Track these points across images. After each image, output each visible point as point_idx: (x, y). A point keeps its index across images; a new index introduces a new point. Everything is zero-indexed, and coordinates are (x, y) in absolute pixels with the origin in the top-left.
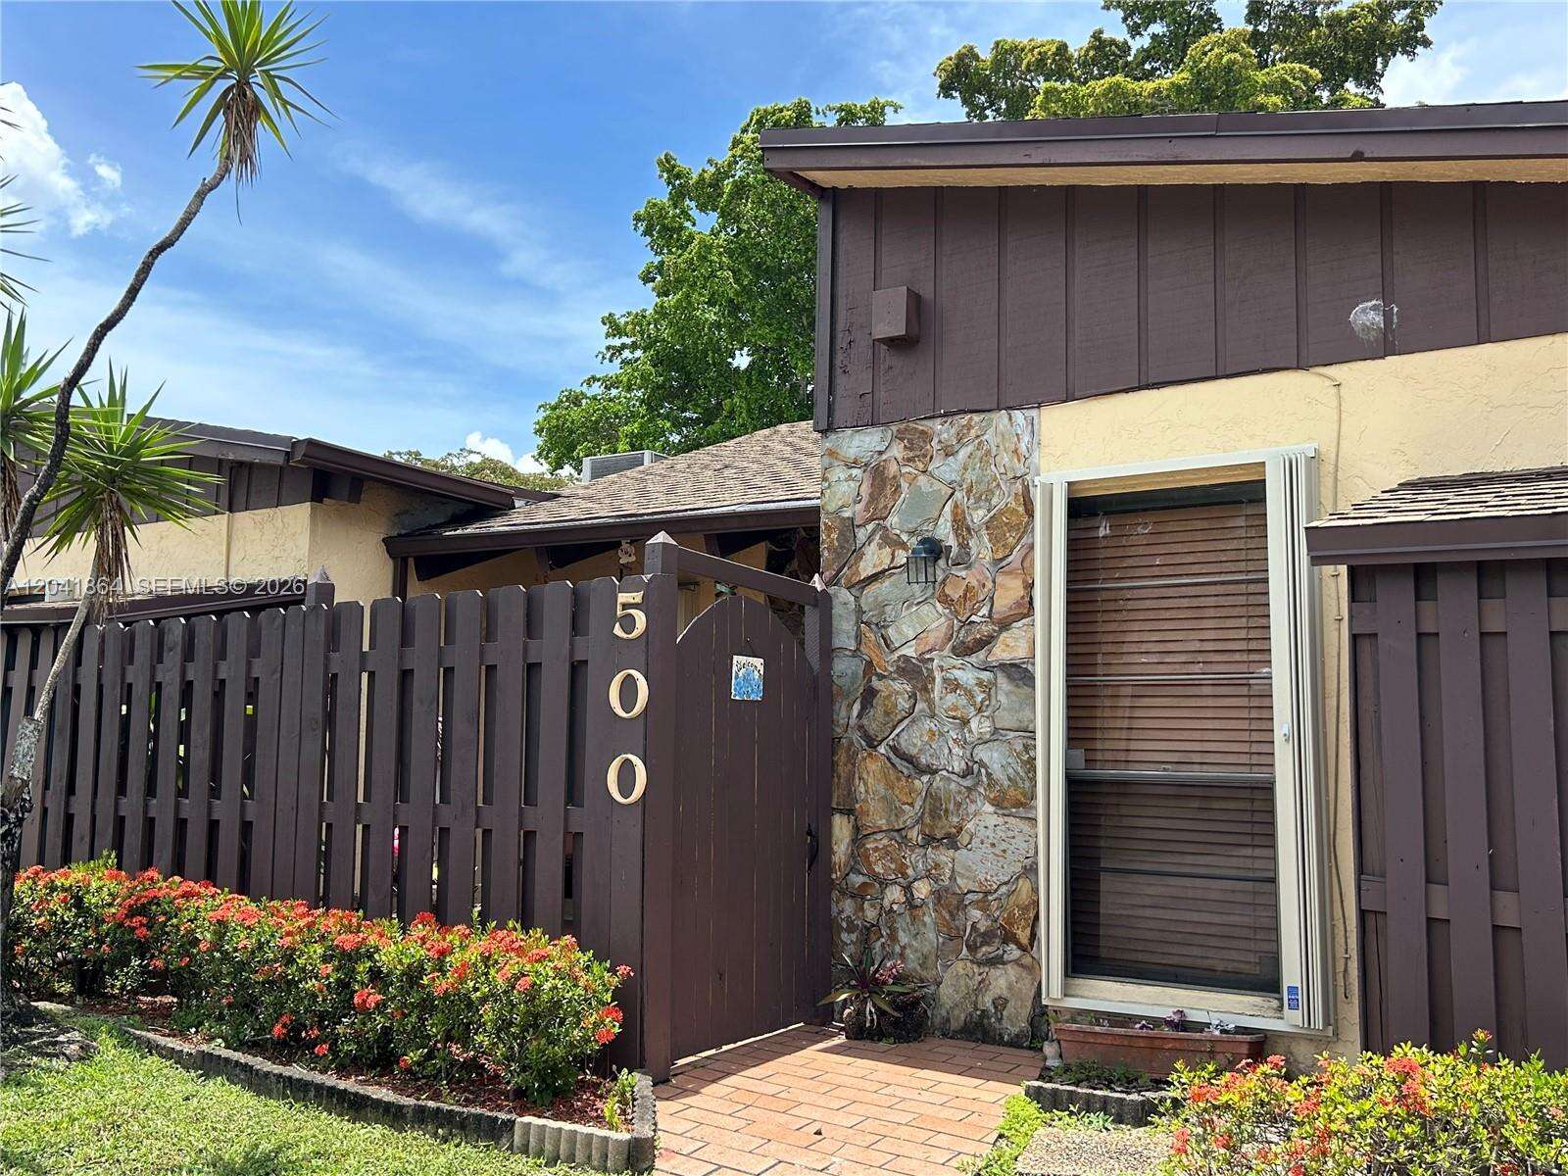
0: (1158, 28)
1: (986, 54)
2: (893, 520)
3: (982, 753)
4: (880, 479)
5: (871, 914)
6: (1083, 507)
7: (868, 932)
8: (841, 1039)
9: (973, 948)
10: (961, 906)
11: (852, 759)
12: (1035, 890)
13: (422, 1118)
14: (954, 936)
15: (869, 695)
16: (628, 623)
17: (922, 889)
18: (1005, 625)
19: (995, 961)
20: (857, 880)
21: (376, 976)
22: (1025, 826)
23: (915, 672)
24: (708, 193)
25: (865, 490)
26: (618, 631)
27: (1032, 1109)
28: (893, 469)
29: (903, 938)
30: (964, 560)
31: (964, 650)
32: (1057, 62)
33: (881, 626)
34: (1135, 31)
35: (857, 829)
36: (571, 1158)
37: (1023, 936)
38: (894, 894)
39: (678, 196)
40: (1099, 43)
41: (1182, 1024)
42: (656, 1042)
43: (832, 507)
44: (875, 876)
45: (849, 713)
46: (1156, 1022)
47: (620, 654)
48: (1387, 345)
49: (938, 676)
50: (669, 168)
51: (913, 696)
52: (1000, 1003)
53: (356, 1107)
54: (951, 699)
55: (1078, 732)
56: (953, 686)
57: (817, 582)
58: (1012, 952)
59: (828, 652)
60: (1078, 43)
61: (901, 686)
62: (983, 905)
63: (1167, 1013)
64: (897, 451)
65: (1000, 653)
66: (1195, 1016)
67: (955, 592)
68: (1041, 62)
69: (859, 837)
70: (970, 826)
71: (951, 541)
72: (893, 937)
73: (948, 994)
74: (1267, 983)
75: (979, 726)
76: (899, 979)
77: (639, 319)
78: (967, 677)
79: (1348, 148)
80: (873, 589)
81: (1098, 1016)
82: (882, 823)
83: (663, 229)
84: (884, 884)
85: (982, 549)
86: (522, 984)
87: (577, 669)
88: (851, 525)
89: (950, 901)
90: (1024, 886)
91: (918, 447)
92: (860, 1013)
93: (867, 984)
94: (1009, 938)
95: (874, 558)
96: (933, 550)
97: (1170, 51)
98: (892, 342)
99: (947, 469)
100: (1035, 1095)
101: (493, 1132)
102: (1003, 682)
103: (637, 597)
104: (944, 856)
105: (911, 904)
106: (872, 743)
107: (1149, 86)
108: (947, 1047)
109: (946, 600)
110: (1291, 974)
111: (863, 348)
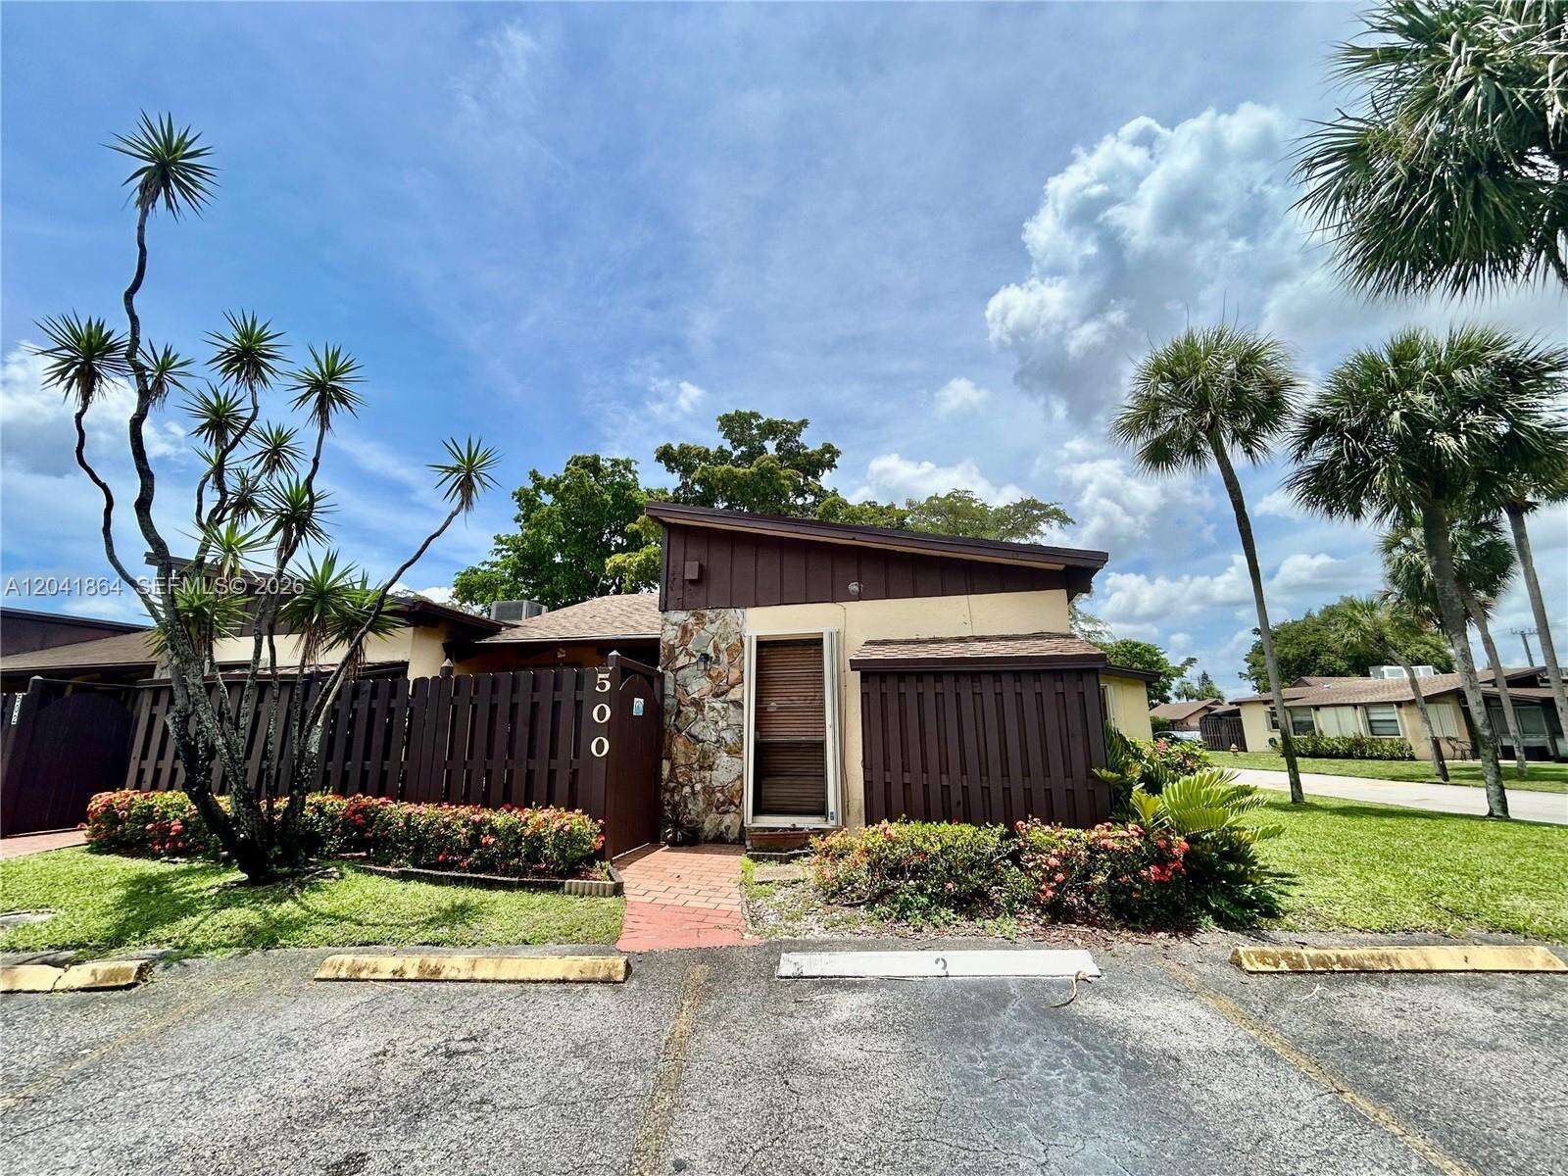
0: (743, 448)
1: (676, 447)
2: (690, 646)
3: (723, 734)
4: (685, 630)
5: (677, 798)
6: (763, 645)
7: (675, 806)
8: (667, 847)
9: (717, 808)
10: (713, 792)
11: (671, 737)
12: (742, 784)
13: (522, 886)
14: (710, 804)
15: (679, 712)
16: (603, 686)
17: (698, 787)
18: (732, 686)
19: (726, 812)
20: (672, 785)
21: (493, 831)
22: (739, 761)
23: (698, 704)
24: (552, 487)
25: (679, 634)
26: (597, 689)
27: (750, 862)
28: (690, 627)
29: (690, 806)
30: (718, 661)
31: (716, 695)
32: (704, 455)
33: (684, 686)
34: (735, 448)
35: (672, 765)
36: (590, 894)
37: (737, 802)
38: (687, 789)
39: (537, 488)
40: (721, 450)
41: (794, 829)
42: (608, 852)
43: (665, 640)
44: (679, 783)
45: (670, 720)
46: (785, 829)
47: (598, 698)
48: (859, 597)
49: (707, 705)
50: (534, 475)
51: (696, 713)
52: (728, 828)
53: (490, 885)
54: (711, 714)
55: (758, 727)
56: (713, 709)
57: (659, 669)
58: (733, 808)
59: (663, 696)
60: (713, 449)
61: (692, 709)
62: (722, 791)
63: (789, 826)
64: (692, 620)
65: (731, 696)
66: (798, 826)
67: (714, 674)
68: (698, 455)
69: (672, 769)
70: (717, 762)
71: (713, 655)
72: (686, 807)
73: (707, 826)
74: (821, 811)
75: (722, 724)
76: (689, 822)
77: (514, 540)
78: (718, 706)
79: (852, 536)
80: (680, 672)
81: (764, 829)
82: (683, 762)
83: (527, 500)
84: (683, 786)
85: (724, 658)
86: (567, 828)
87: (578, 704)
88: (672, 648)
89: (709, 790)
90: (738, 783)
91: (700, 619)
92: (675, 836)
93: (677, 825)
94: (732, 803)
95: (682, 660)
96: (706, 657)
97: (749, 457)
98: (692, 582)
99: (712, 628)
100: (751, 857)
101: (555, 888)
102: (731, 707)
103: (607, 676)
104: (707, 774)
105: (694, 793)
106: (679, 731)
107: (741, 470)
108: (708, 847)
109: (710, 677)
110: (831, 808)
111: (679, 582)
